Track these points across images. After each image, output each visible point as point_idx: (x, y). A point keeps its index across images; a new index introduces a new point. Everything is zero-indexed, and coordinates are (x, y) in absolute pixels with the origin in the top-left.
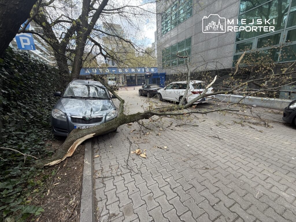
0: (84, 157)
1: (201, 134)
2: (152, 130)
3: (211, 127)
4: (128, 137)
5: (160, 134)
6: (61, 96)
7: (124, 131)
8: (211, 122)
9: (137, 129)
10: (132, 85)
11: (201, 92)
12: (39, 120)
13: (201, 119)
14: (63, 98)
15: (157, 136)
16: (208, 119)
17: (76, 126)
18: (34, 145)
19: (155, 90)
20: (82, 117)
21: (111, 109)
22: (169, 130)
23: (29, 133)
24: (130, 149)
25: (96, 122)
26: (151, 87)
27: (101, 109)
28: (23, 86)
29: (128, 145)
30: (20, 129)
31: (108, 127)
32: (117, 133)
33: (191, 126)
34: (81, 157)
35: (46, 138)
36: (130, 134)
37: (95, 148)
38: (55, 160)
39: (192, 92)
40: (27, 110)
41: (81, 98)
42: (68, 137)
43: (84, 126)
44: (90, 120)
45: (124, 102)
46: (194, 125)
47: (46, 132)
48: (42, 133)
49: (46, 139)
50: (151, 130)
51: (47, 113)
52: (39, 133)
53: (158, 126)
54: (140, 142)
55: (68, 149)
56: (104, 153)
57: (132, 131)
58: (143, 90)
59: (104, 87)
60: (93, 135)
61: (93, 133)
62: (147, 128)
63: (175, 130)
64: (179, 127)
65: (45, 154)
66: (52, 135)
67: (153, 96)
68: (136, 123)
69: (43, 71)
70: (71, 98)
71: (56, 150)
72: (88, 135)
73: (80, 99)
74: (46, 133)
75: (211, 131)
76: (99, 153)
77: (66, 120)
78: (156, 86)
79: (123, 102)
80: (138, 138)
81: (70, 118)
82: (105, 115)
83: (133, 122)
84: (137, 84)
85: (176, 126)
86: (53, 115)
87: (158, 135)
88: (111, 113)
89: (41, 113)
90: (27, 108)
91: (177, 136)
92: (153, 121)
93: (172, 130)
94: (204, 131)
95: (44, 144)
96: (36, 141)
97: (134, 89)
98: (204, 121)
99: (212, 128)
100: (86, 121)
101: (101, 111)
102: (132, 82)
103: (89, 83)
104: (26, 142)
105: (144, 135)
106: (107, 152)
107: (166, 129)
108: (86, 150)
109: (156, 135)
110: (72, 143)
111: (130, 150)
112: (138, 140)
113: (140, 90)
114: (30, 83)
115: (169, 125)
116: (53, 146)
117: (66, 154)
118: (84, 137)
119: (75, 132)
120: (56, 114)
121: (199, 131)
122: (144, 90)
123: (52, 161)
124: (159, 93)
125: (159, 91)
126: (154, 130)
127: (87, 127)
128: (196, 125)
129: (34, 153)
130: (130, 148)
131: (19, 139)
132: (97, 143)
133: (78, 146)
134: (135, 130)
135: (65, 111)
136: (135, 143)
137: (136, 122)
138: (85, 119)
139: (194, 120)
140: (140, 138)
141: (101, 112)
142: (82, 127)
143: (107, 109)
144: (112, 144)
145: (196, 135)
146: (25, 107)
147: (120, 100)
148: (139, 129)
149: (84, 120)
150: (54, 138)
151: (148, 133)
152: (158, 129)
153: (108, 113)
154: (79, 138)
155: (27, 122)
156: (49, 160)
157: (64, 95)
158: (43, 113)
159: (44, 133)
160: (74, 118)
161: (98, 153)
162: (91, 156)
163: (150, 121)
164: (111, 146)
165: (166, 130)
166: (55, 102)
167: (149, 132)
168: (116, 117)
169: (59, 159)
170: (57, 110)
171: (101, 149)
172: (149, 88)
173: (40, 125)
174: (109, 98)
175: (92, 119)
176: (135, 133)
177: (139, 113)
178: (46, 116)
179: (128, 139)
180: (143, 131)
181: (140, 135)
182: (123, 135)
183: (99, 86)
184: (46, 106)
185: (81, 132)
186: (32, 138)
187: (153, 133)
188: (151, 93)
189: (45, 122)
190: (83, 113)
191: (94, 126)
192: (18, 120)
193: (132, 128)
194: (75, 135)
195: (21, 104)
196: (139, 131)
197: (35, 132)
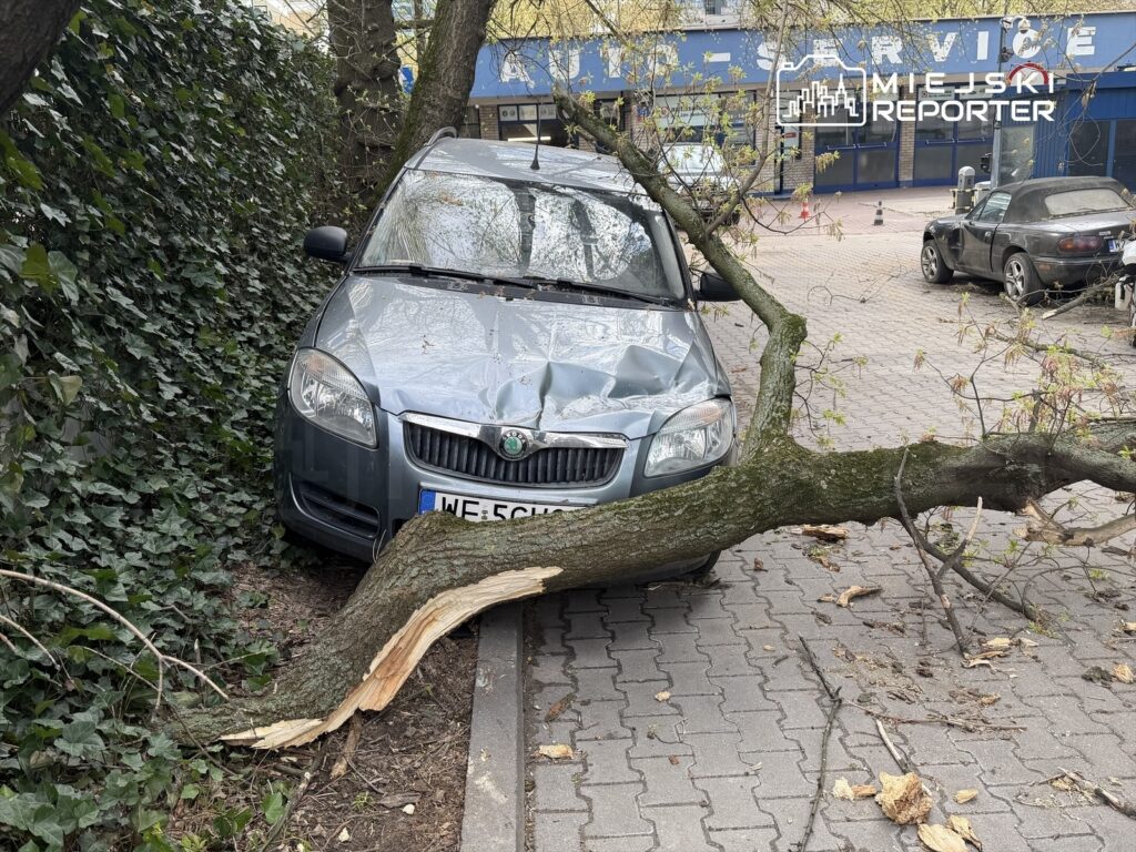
0: (468, 733)
2: (1045, 623)
4: (811, 645)
6: (337, 261)
7: (771, 581)
9: (895, 587)
10: (861, 180)
12: (205, 418)
14: (362, 273)
17: (434, 491)
18: (171, 586)
19: (1094, 233)
20: (473, 432)
21: (687, 389)
23: (149, 502)
24: (824, 753)
26: (1053, 203)
27: (611, 384)
28: (141, 182)
29: (806, 711)
30: (106, 466)
31: (658, 533)
32: (715, 596)
34: (443, 727)
35: (237, 546)
36: (822, 618)
37: (545, 680)
38: (287, 719)
40: (152, 339)
41: (476, 282)
42: (381, 566)
43: (483, 499)
44: (527, 460)
45: (803, 336)
47: (241, 504)
48: (214, 510)
49: (239, 556)
50: (1028, 616)
51: (252, 372)
52: (203, 507)
53: (1109, 595)
54: (917, 712)
55: (373, 656)
56: (611, 737)
57: (844, 600)
58: (969, 237)
59: (646, 204)
60: (546, 582)
61: (543, 564)
62: (997, 598)
65: (232, 661)
66: (270, 534)
67: (1069, 297)
68: (889, 532)
69: (248, 74)
70: (408, 276)
71: (290, 644)
72: (512, 574)
73: (471, 290)
74: (243, 510)
76: (573, 726)
77: (371, 442)
79: (794, 332)
80: (897, 668)
81: (400, 426)
82: (638, 429)
83: (868, 520)
84: (906, 177)
86: (292, 394)
87: (1102, 678)
88: (688, 421)
89: (217, 369)
90: (149, 328)
95: (224, 585)
96: (183, 559)
97: (879, 222)
100: (499, 460)
101: (615, 394)
102: (863, 160)
103: (535, 166)
104: (134, 558)
105: (961, 649)
106: (634, 738)
108: (480, 683)
109: (1087, 678)
110: (400, 612)
111: (824, 764)
112: (897, 684)
113: (935, 236)
114: (176, 158)
116: (276, 608)
117: (355, 684)
118: (483, 583)
119: (425, 538)
120: (313, 388)
122: (979, 234)
123: (268, 718)
126: (1063, 620)
127: (506, 513)
129: (174, 638)
130: (824, 744)
131: (98, 528)
132: (558, 647)
133: (433, 646)
134: (875, 593)
135: (372, 371)
136: (876, 710)
137: (892, 525)
138: (495, 447)
140: (921, 673)
141: (611, 402)
142: (469, 508)
143: (654, 389)
144: (669, 680)
146: (142, 322)
147: (765, 319)
148: (907, 591)
149: (488, 455)
150: (284, 554)
151: (1003, 642)
153: (667, 421)
154: (450, 586)
155: (146, 424)
156: (255, 706)
157: (373, 253)
158: (231, 370)
159: (230, 509)
160: (424, 429)
161: (563, 728)
162: (513, 735)
163: (1032, 535)
164: (666, 695)
166: (297, 299)
167: (1007, 633)
168: (721, 462)
169: (312, 717)
170: (319, 362)
171: (585, 703)
172: (1033, 220)
173: (212, 451)
174: (680, 293)
175: (547, 450)
176: (869, 617)
177: (934, 443)
178: (247, 396)
179: (808, 658)
180: (957, 614)
181: (923, 645)
182: (768, 622)
183: (604, 195)
184: (246, 324)
185: (465, 540)
186: (163, 535)
187: (1054, 654)
188: (1046, 263)
189: (240, 435)
190: (483, 395)
191: (551, 509)
192: (104, 408)
193: (849, 569)
194: (421, 560)
195: (125, 302)
196: (913, 605)
197: (183, 497)
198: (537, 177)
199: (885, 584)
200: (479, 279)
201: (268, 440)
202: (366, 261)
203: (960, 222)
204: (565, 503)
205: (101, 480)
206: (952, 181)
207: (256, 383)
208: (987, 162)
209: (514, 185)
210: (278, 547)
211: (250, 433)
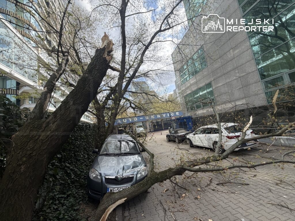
1: (258, 199)
2: (188, 191)
3: (268, 186)
4: (161, 201)
5: (199, 197)
6: (97, 154)
7: (155, 190)
8: (266, 178)
9: (170, 188)
10: (159, 129)
11: (239, 136)
12: (78, 180)
13: (250, 173)
14: (100, 155)
15: (196, 201)
16: (260, 173)
17: (109, 188)
18: (70, 211)
19: (183, 135)
20: (114, 177)
21: (141, 166)
22: (210, 190)
23: (68, 196)
25: (128, 182)
26: (179, 132)
27: (132, 167)
28: (72, 148)
29: (162, 213)
30: (62, 191)
31: (139, 190)
32: (148, 195)
33: (239, 185)
35: (81, 200)
36: (162, 196)
37: (126, 216)
39: (226, 136)
42: (101, 203)
43: (115, 188)
44: (121, 180)
46: (242, 182)
47: (82, 193)
48: (78, 195)
49: (81, 202)
50: (186, 190)
51: (85, 169)
52: (76, 194)
53: (195, 185)
54: (176, 210)
57: (164, 192)
58: (171, 136)
59: (134, 141)
60: (125, 200)
61: (124, 198)
63: (218, 191)
64: (222, 187)
66: (86, 197)
67: (182, 142)
68: (168, 180)
70: (106, 155)
72: (120, 200)
73: (114, 156)
74: (82, 194)
75: (270, 194)
77: (101, 181)
78: (183, 131)
79: (153, 156)
80: (172, 202)
81: (104, 179)
82: (135, 173)
83: (165, 180)
84: (163, 129)
85: (217, 184)
86: (90, 175)
87: (196, 198)
88: (142, 170)
89: (80, 171)
90: (71, 168)
91: (223, 202)
92: (188, 178)
93: (213, 190)
94: (260, 193)
97: (161, 134)
98: (255, 176)
99: (271, 188)
100: (118, 181)
101: (132, 168)
103: (121, 138)
104: (65, 207)
105: (179, 197)
107: (206, 188)
108: (116, 219)
109: (195, 199)
110: (104, 210)
112: (173, 205)
113: (167, 136)
114: (77, 143)
115: (209, 183)
116: (86, 211)
118: (116, 203)
119: (108, 197)
120: (93, 174)
121: (251, 193)
122: (172, 135)
124: (189, 139)
125: (188, 137)
126: (191, 190)
127: (119, 189)
128: (244, 183)
130: (165, 219)
131: (60, 203)
132: (128, 209)
133: (109, 215)
134: (168, 190)
135: (100, 170)
136: (171, 211)
138: (117, 179)
139: (240, 174)
140: (175, 203)
141: (132, 170)
142: (114, 190)
143: (137, 166)
144: (143, 212)
145: (250, 201)
146: (70, 167)
147: (149, 154)
148: (172, 189)
149: (116, 181)
150: (88, 200)
151: (184, 195)
152: (195, 188)
153: (139, 171)
154: (111, 204)
155: (69, 183)
157: (101, 153)
158: (82, 170)
159: (80, 194)
160: (107, 178)
163: (184, 178)
164: (143, 215)
165: (205, 190)
167: (185, 193)
168: (146, 176)
170: (94, 170)
171: (132, 219)
172: (177, 134)
173: (78, 184)
174: (139, 152)
175: (124, 178)
176: (168, 194)
177: (170, 168)
178: (84, 174)
179: (161, 203)
180: (178, 192)
181: (175, 198)
182: (155, 198)
183: (130, 141)
184: (84, 162)
185: (113, 196)
186: (70, 202)
187: (190, 196)
188: (179, 138)
189: (82, 180)
190: (115, 172)
191: (125, 187)
192: (63, 182)
193: (165, 186)
194: (107, 201)
195: (68, 165)
196: (173, 191)
197: (73, 194)
198: (122, 140)
199: (169, 188)
200: (115, 154)
201: (86, 180)
202: (100, 154)
203: (170, 134)
204: (127, 186)
205: (61, 194)
206: (168, 129)
207: (85, 171)
208: (171, 127)
209: (119, 141)
210: (87, 199)
211: (84, 179)
